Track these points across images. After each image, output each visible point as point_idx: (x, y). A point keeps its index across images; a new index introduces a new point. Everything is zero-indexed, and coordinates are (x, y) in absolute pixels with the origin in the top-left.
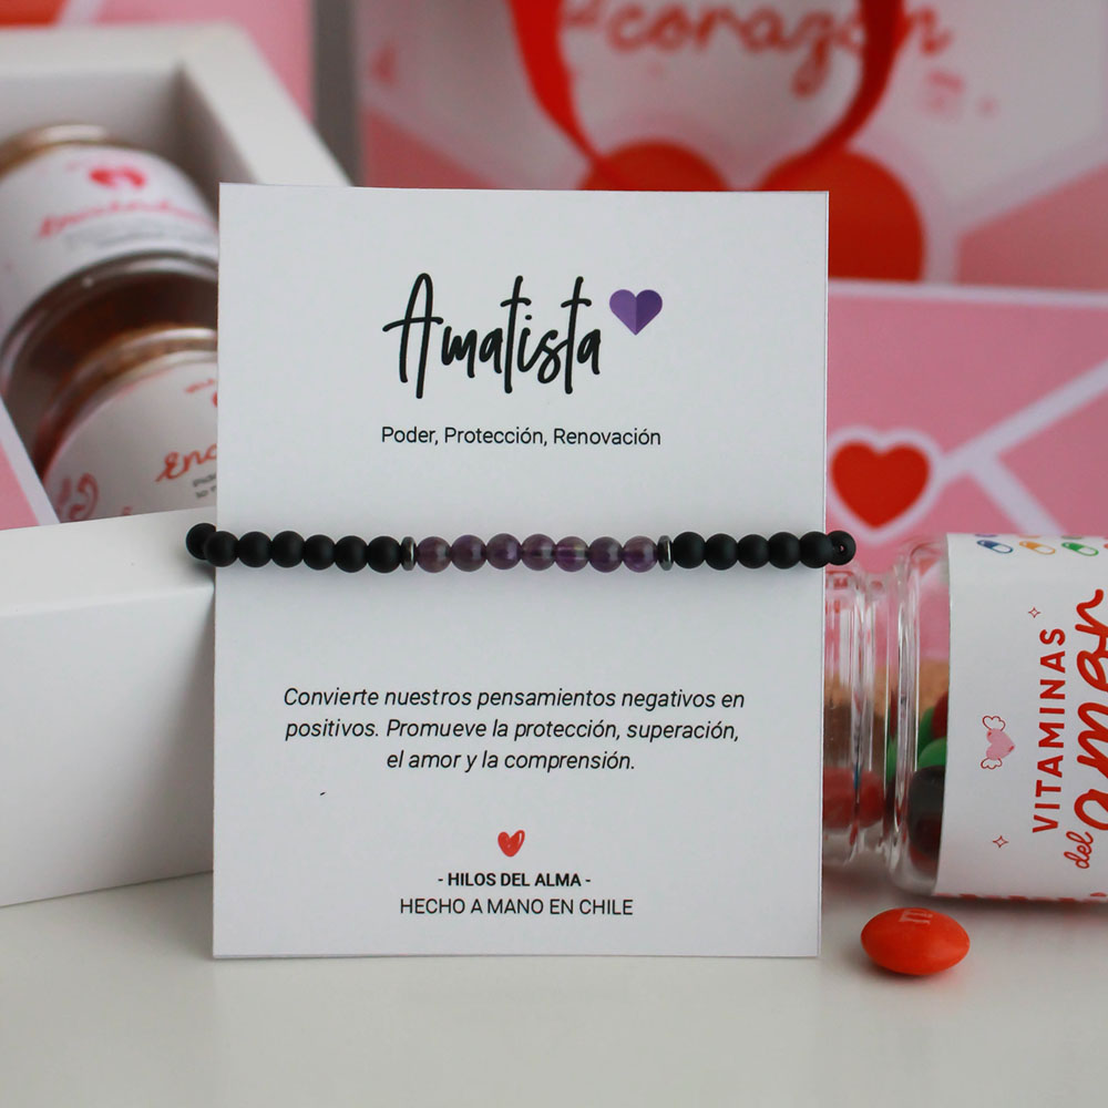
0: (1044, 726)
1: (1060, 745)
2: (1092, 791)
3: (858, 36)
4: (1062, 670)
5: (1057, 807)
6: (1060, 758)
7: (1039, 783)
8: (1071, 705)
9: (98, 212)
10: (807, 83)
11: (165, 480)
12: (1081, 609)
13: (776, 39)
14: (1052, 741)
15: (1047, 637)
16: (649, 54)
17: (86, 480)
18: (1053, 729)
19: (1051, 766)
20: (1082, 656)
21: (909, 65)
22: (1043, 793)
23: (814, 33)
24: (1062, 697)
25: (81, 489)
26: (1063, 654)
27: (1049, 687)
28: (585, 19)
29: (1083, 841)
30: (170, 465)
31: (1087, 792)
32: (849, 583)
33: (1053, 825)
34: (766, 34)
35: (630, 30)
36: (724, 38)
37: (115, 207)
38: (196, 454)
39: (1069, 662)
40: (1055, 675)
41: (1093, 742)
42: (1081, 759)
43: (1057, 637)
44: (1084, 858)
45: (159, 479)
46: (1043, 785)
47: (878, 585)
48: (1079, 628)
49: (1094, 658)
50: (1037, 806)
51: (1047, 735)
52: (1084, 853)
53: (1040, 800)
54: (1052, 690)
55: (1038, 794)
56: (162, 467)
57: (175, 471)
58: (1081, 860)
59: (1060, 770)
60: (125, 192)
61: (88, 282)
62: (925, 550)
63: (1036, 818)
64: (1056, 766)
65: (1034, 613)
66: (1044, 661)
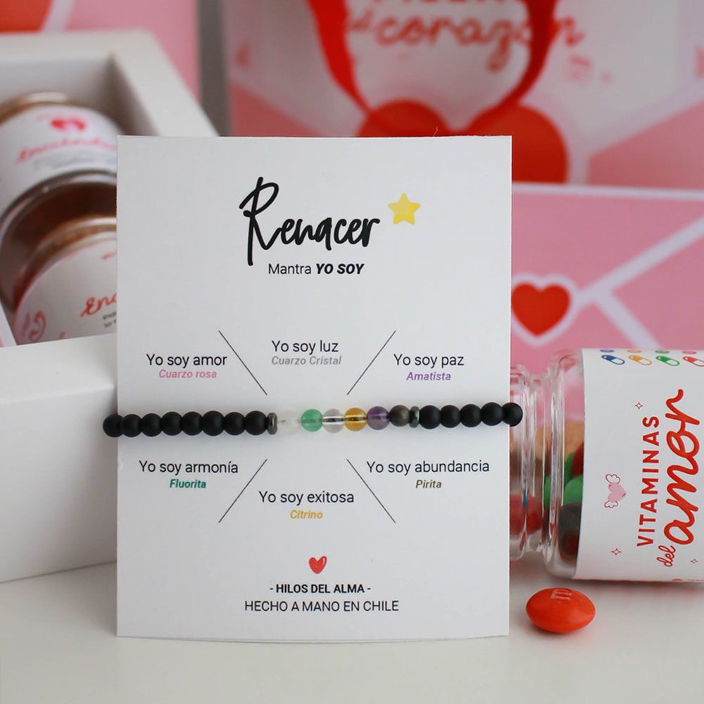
0: (645, 481)
1: (656, 492)
2: (675, 521)
3: (527, 34)
4: (657, 444)
5: (653, 531)
6: (656, 501)
7: (642, 516)
8: (663, 467)
9: (54, 146)
10: (496, 64)
11: (86, 315)
12: (669, 403)
13: (477, 37)
14: (651, 490)
15: (647, 422)
16: (400, 47)
17: (39, 315)
18: (651, 483)
19: (650, 506)
20: (670, 434)
21: (558, 52)
22: (644, 522)
23: (502, 32)
24: (656, 461)
25: (36, 321)
26: (657, 433)
27: (649, 455)
28: (362, 25)
29: (669, 551)
30: (89, 306)
31: (672, 521)
32: (520, 381)
33: (651, 541)
34: (471, 34)
35: (389, 32)
36: (445, 36)
37: (65, 142)
38: (106, 299)
39: (661, 439)
40: (652, 447)
41: (676, 490)
42: (669, 501)
43: (654, 422)
44: (670, 561)
45: (82, 315)
46: (644, 517)
47: (537, 381)
48: (668, 416)
49: (677, 436)
50: (640, 530)
51: (647, 486)
52: (669, 558)
53: (642, 527)
54: (650, 457)
55: (641, 523)
56: (85, 307)
57: (92, 310)
58: (668, 562)
59: (655, 508)
60: (72, 133)
61: (46, 189)
62: (568, 360)
63: (640, 537)
64: (653, 506)
65: (639, 406)
66: (645, 438)
